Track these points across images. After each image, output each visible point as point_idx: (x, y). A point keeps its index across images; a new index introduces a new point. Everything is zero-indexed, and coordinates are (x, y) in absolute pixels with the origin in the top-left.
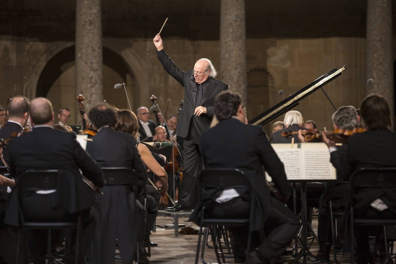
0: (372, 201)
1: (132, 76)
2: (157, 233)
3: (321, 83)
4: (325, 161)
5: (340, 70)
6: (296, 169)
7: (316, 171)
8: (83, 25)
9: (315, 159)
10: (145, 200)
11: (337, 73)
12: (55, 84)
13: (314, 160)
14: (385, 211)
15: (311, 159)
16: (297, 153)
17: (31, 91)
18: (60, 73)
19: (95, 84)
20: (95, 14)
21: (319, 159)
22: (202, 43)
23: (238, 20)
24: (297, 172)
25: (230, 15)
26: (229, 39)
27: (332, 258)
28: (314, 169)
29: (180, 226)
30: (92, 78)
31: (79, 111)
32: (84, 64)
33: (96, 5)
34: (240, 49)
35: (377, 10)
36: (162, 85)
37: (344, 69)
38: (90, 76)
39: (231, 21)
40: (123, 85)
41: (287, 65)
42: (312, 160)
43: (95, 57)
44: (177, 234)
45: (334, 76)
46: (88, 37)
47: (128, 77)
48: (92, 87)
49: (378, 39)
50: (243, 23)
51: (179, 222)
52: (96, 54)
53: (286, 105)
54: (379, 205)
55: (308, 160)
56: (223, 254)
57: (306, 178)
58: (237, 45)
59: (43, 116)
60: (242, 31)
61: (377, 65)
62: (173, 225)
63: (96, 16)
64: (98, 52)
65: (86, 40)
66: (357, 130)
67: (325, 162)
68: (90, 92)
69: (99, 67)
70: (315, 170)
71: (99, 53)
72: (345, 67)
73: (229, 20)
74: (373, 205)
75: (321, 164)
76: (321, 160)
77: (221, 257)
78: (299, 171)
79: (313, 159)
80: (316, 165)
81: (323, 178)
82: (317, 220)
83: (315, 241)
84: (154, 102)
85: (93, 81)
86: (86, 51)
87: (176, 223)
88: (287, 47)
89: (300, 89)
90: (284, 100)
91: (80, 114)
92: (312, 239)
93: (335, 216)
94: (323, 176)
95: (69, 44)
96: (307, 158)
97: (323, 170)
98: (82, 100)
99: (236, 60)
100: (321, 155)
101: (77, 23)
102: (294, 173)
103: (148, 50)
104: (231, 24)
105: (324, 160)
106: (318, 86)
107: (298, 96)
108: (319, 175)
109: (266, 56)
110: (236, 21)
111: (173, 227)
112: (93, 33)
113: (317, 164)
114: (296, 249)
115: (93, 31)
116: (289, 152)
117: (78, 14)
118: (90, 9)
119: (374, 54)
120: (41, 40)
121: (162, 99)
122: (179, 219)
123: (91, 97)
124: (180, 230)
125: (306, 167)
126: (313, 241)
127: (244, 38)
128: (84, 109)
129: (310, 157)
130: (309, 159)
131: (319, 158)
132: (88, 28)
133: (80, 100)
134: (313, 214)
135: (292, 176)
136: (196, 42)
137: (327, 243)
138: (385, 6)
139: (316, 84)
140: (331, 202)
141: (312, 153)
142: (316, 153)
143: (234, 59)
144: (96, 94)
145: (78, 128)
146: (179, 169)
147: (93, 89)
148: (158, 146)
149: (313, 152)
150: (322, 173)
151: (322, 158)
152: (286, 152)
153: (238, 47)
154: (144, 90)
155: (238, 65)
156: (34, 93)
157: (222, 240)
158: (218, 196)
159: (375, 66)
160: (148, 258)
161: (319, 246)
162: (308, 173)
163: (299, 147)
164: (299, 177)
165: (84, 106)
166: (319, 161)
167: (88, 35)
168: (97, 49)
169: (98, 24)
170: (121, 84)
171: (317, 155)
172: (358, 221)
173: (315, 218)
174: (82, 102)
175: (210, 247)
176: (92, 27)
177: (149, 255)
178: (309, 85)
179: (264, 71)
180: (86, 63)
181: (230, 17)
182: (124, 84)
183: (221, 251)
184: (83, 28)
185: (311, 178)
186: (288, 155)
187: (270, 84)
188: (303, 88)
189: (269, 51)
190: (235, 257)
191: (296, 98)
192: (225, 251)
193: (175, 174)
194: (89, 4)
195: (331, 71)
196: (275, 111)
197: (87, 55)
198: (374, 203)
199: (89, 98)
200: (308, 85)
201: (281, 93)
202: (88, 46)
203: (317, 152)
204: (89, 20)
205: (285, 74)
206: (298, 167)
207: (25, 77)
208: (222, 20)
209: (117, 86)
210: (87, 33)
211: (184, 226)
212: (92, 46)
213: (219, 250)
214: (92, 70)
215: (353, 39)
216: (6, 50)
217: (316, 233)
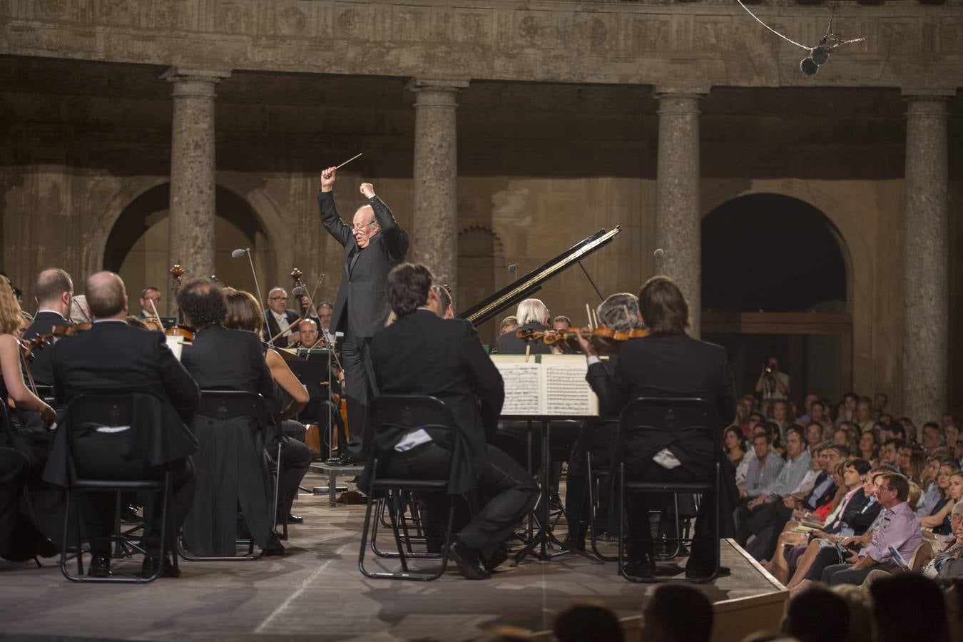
0: (655, 453)
1: (265, 235)
2: (298, 501)
3: (579, 255)
4: (580, 385)
5: (610, 233)
6: (532, 398)
7: (566, 402)
8: (184, 149)
9: (564, 381)
11: (606, 237)
12: (137, 245)
13: (562, 383)
14: (676, 468)
15: (557, 381)
16: (534, 371)
17: (95, 259)
18: (146, 228)
19: (201, 248)
20: (205, 130)
21: (570, 381)
22: (384, 181)
23: (445, 144)
24: (534, 402)
25: (431, 136)
26: (429, 177)
27: (588, 547)
28: (562, 397)
29: (339, 490)
30: (196, 238)
32: (184, 214)
33: (206, 117)
34: (447, 194)
35: (675, 134)
36: (315, 251)
37: (617, 232)
38: (194, 234)
39: (432, 146)
40: (247, 252)
41: (527, 221)
42: (559, 383)
43: (204, 203)
44: (333, 503)
45: (599, 242)
46: (191, 168)
47: (258, 236)
48: (197, 253)
49: (676, 182)
50: (453, 150)
51: (337, 483)
52: (205, 197)
53: (519, 289)
54: (666, 459)
55: (552, 382)
56: (407, 537)
57: (549, 412)
58: (442, 188)
59: (109, 303)
60: (451, 163)
61: (674, 225)
62: (328, 487)
63: (206, 135)
64: (209, 194)
65: (188, 175)
66: (635, 332)
67: (582, 387)
68: (193, 261)
69: (210, 219)
70: (564, 400)
71: (209, 196)
72: (618, 228)
73: (430, 144)
74: (657, 459)
75: (574, 390)
77: (404, 543)
78: (537, 401)
79: (560, 381)
80: (565, 392)
81: (577, 413)
83: (563, 517)
84: (297, 280)
85: (199, 242)
86: (189, 192)
87: (332, 484)
88: (526, 191)
89: (544, 264)
90: (517, 280)
92: (557, 515)
94: (576, 409)
95: (160, 181)
96: (551, 380)
97: (577, 400)
98: (180, 274)
99: (441, 213)
100: (574, 374)
101: (175, 145)
102: (529, 404)
103: (292, 192)
104: (432, 151)
105: (578, 383)
106: (573, 259)
107: (540, 274)
108: (571, 408)
109: (491, 206)
110: (441, 146)
111: (328, 492)
112: (200, 162)
113: (567, 390)
114: (530, 531)
115: (200, 159)
116: (522, 369)
117: (175, 131)
118: (196, 123)
119: (669, 207)
120: (114, 174)
122: (337, 478)
123: (194, 269)
124: (338, 496)
125: (548, 395)
126: (558, 518)
127: (453, 175)
129: (557, 378)
130: (554, 380)
131: (571, 379)
132: (192, 154)
133: (177, 274)
135: (525, 408)
137: (581, 522)
138: (689, 128)
140: (589, 453)
141: (560, 372)
142: (566, 372)
143: (436, 210)
144: (204, 265)
147: (198, 256)
148: (303, 354)
149: (562, 370)
150: (576, 404)
151: (575, 379)
152: (517, 369)
153: (444, 190)
154: (285, 261)
155: (442, 220)
156: (100, 264)
157: (408, 514)
158: (399, 441)
159: (671, 226)
160: (281, 542)
161: (567, 527)
162: (551, 404)
163: (538, 361)
164: (537, 410)
166: (570, 384)
167: (192, 165)
168: (206, 190)
169: (209, 147)
170: (244, 251)
171: (568, 374)
172: (632, 485)
173: (563, 479)
174: (179, 277)
175: (387, 526)
176: (199, 152)
177: (285, 537)
178: (559, 257)
179: (488, 231)
180: (187, 213)
181: (430, 140)
182: (248, 249)
183: (406, 533)
184: (184, 155)
185: (556, 412)
186: (519, 374)
187: (497, 254)
189: (496, 198)
190: (427, 543)
191: (536, 279)
192: (412, 533)
194: (194, 114)
195: (595, 235)
196: (501, 300)
197: (189, 200)
198: (659, 455)
199: (191, 272)
201: (513, 270)
202: (192, 185)
203: (568, 370)
204: (193, 141)
205: (522, 237)
206: (535, 395)
207: (85, 236)
208: (417, 145)
209: (236, 252)
210: (189, 162)
211: (346, 490)
212: (197, 183)
213: (401, 531)
214: (198, 224)
215: (635, 181)
216: (55, 188)
217: (564, 504)
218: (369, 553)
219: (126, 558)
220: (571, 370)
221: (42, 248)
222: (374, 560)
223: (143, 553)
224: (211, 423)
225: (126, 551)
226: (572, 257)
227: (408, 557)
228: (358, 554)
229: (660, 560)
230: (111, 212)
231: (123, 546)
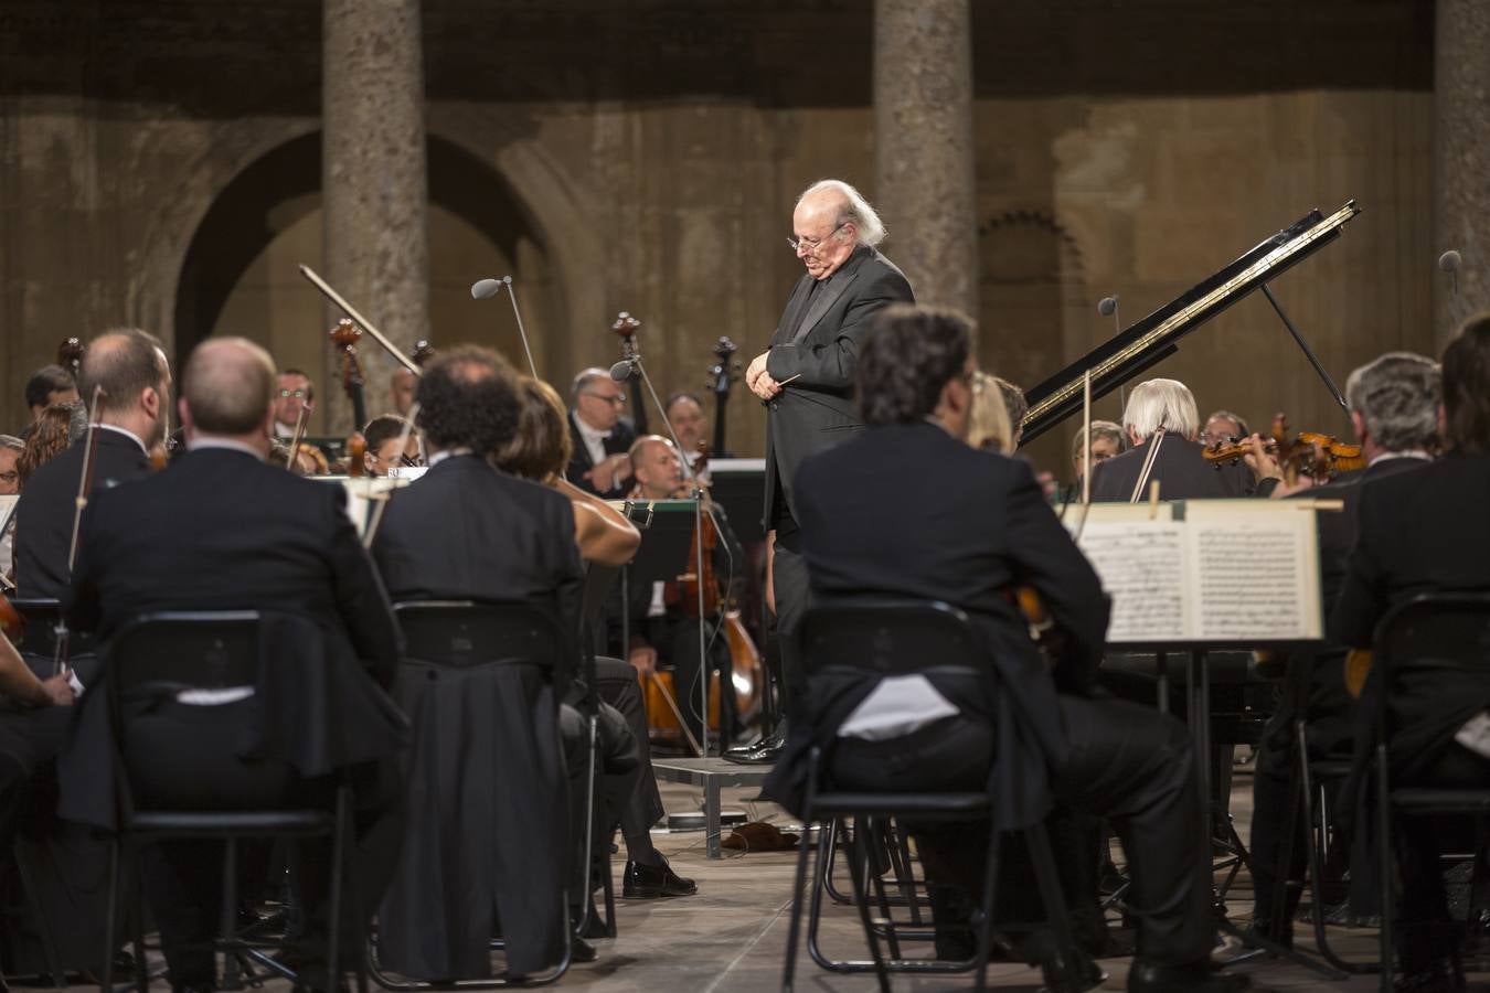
0: (1460, 724)
1: (541, 245)
3: (1263, 271)
4: (1277, 569)
5: (1332, 219)
6: (1166, 601)
7: (1244, 608)
8: (352, 54)
9: (1239, 561)
10: (594, 722)
11: (1322, 228)
12: (250, 276)
13: (1235, 564)
15: (1224, 560)
16: (1170, 539)
17: (157, 308)
18: (267, 237)
19: (398, 278)
20: (398, 10)
21: (1254, 561)
22: (806, 116)
23: (944, 27)
24: (1172, 610)
25: (913, 10)
26: (909, 103)
28: (1236, 598)
29: (728, 820)
30: (385, 255)
31: (339, 384)
32: (354, 201)
34: (951, 141)
36: (654, 279)
37: (1349, 216)
38: (379, 247)
39: (914, 32)
40: (504, 285)
41: (1132, 199)
42: (1229, 564)
43: (400, 175)
44: (716, 849)
45: (1309, 241)
46: (370, 98)
47: (524, 248)
48: (387, 289)
49: (1480, 93)
50: (962, 41)
51: (722, 804)
52: (401, 162)
53: (1126, 354)
54: (1485, 737)
55: (1213, 564)
56: (890, 926)
57: (1206, 633)
58: (940, 126)
60: (958, 71)
61: (1477, 194)
62: (701, 814)
63: (402, 20)
64: (411, 155)
65: (363, 111)
67: (1281, 573)
68: (380, 308)
69: (415, 212)
70: (1241, 603)
71: (412, 159)
72: (1351, 206)
73: (908, 27)
74: (1466, 737)
75: (1263, 582)
76: (1262, 564)
77: (883, 938)
78: (1178, 607)
79: (1231, 560)
80: (1243, 586)
81: (1272, 633)
82: (1251, 788)
83: (1244, 872)
84: (627, 341)
86: (365, 153)
87: (712, 805)
88: (1130, 130)
89: (1181, 293)
90: (1118, 333)
91: (341, 395)
92: (1231, 867)
93: (1317, 779)
94: (1270, 624)
95: (298, 127)
96: (1209, 560)
97: (1272, 602)
98: (353, 339)
99: (937, 183)
100: (1264, 545)
101: (329, 46)
102: (1160, 615)
103: (598, 146)
104: (914, 44)
105: (1274, 565)
106: (1248, 280)
107: (1173, 318)
108: (1257, 623)
109: (1049, 166)
110: (934, 32)
111: (702, 825)
112: (389, 83)
113: (1248, 582)
115: (387, 76)
116: (1141, 535)
117: (330, 14)
119: (1463, 153)
120: (193, 113)
121: (654, 332)
122: (724, 792)
124: (726, 833)
125: (1204, 594)
126: (1235, 871)
127: (965, 97)
128: (358, 373)
129: (1222, 556)
130: (1217, 560)
131: (1256, 557)
132: (371, 65)
133: (344, 340)
134: (1235, 768)
135: (1152, 625)
136: (783, 116)
137: (1289, 883)
139: (1243, 273)
140: (1301, 725)
141: (1229, 539)
142: (1243, 539)
143: (926, 179)
144: (403, 317)
145: (335, 446)
146: (722, 601)
147: (392, 296)
148: (639, 515)
149: (1234, 535)
150: (1269, 613)
151: (1266, 557)
152: (1130, 535)
153: (943, 132)
154: (587, 304)
155: (943, 199)
157: (890, 876)
159: (1470, 197)
162: (1212, 614)
163: (1179, 515)
164: (1179, 629)
165: (360, 363)
166: (1256, 568)
167: (372, 90)
168: (404, 145)
169: (408, 47)
170: (499, 282)
171: (1248, 544)
172: (1407, 796)
173: (1241, 784)
174: (350, 348)
175: (842, 900)
176: (386, 61)
178: (1215, 277)
179: (1042, 222)
180: (364, 200)
181: (909, 18)
182: (508, 279)
183: (886, 914)
184: (351, 66)
185: (1224, 632)
186: (1137, 547)
187: (1067, 273)
188: (1192, 288)
189: (1062, 146)
190: (937, 938)
191: (1164, 328)
192: (901, 914)
193: (706, 618)
195: (1300, 223)
197: (367, 170)
198: (1467, 730)
200: (1210, 276)
201: (1110, 309)
202: (372, 135)
203: (1249, 536)
204: (372, 34)
205: (1123, 233)
206: (1175, 594)
207: (132, 256)
208: (882, 31)
209: (481, 286)
210: (364, 84)
211: (743, 818)
212: (384, 132)
213: (875, 910)
214: (387, 223)
215: (1382, 98)
216: (58, 150)
217: (1246, 842)
218: (805, 963)
219: (249, 988)
220: (1255, 535)
221: (33, 287)
222: (816, 979)
223: (288, 976)
224: (432, 675)
225: (250, 973)
226: (1246, 276)
227: (893, 970)
228: (779, 966)
229: (1476, 969)
230: (189, 201)
231: (243, 963)
